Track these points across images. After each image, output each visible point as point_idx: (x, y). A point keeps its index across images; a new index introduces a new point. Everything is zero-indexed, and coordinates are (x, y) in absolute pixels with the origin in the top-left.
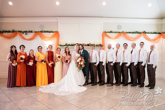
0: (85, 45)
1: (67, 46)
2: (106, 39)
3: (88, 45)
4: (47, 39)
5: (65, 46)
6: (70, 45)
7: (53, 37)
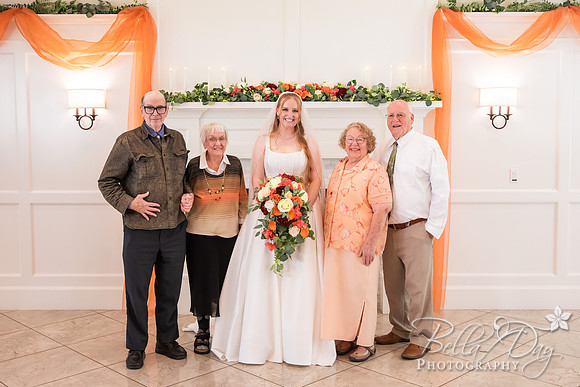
0: (318, 93)
1: (205, 100)
2: (459, 49)
3: (342, 94)
4: (76, 55)
5: (189, 98)
6: (227, 96)
7: (115, 40)
